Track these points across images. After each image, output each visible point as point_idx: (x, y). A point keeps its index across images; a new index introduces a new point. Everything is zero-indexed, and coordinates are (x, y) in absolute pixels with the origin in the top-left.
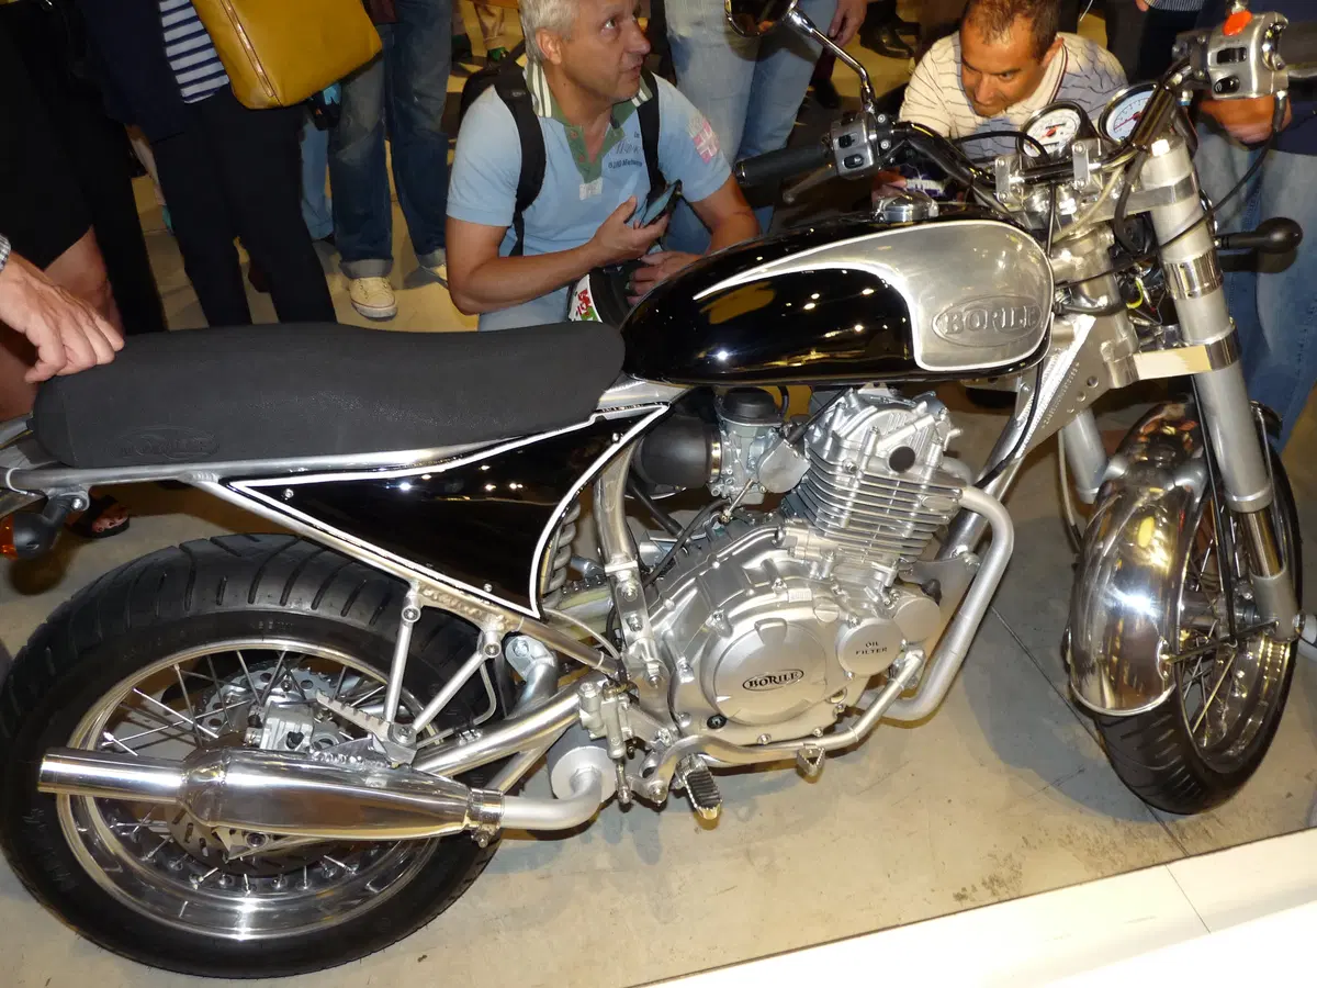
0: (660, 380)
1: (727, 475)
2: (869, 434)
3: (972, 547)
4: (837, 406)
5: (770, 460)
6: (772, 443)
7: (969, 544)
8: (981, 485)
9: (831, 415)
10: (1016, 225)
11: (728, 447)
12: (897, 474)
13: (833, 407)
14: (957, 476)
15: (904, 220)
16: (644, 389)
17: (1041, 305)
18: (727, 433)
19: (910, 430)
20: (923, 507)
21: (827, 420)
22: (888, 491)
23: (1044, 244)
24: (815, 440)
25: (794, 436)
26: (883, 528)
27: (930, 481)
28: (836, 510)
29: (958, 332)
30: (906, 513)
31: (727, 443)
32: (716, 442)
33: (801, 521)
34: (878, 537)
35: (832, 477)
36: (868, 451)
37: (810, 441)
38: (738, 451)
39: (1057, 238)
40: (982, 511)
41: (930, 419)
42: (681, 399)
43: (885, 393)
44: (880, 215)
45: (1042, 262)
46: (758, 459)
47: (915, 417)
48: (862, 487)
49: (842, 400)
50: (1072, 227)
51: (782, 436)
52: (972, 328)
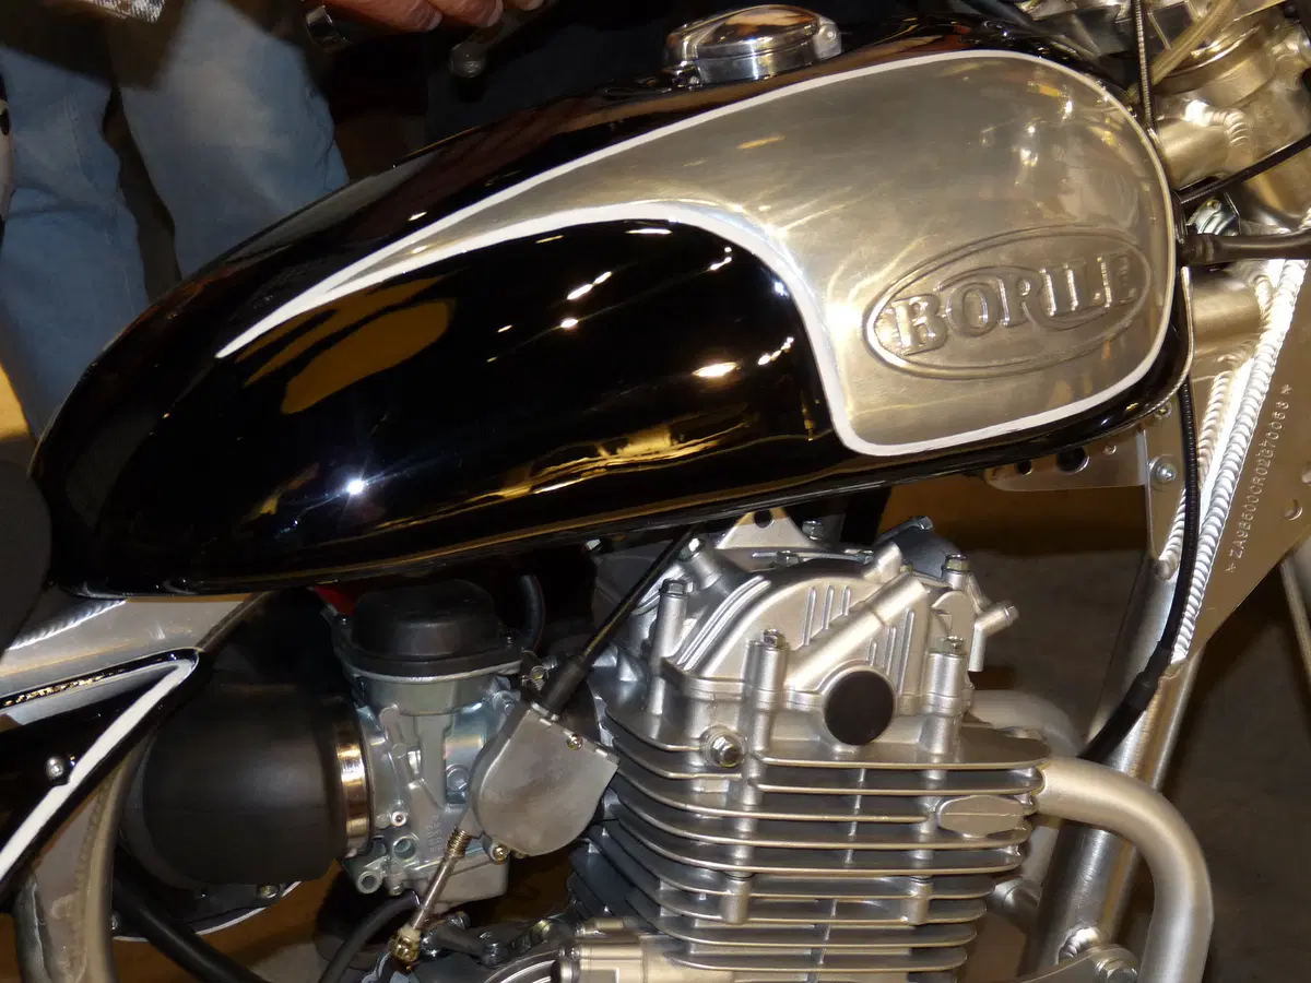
0: (163, 592)
1: (391, 831)
2: (756, 654)
3: (1110, 927)
4: (664, 590)
5: (502, 764)
6: (503, 720)
7: (1098, 922)
8: (1099, 753)
9: (651, 617)
10: (1056, 56)
11: (385, 749)
12: (852, 750)
13: (652, 594)
14: (1021, 735)
15: (756, 74)
16: (120, 623)
17: (1144, 246)
18: (376, 710)
19: (866, 629)
20: (942, 832)
21: (646, 634)
22: (843, 803)
23: (1132, 92)
24: (625, 693)
25: (560, 687)
26: (846, 910)
27: (947, 757)
28: (706, 875)
29: (937, 346)
30: (901, 859)
31: (380, 741)
32: (346, 745)
33: (617, 925)
34: (839, 936)
35: (682, 788)
36: (765, 696)
37: (611, 698)
38: (414, 758)
39: (1162, 70)
40: (1117, 822)
41: (915, 591)
42: (234, 635)
43: (783, 535)
44: (690, 72)
45: (1127, 135)
46: (472, 770)
47: (876, 589)
48: (766, 801)
49: (675, 573)
50: (1194, 36)
51: (529, 695)
52: (969, 331)
